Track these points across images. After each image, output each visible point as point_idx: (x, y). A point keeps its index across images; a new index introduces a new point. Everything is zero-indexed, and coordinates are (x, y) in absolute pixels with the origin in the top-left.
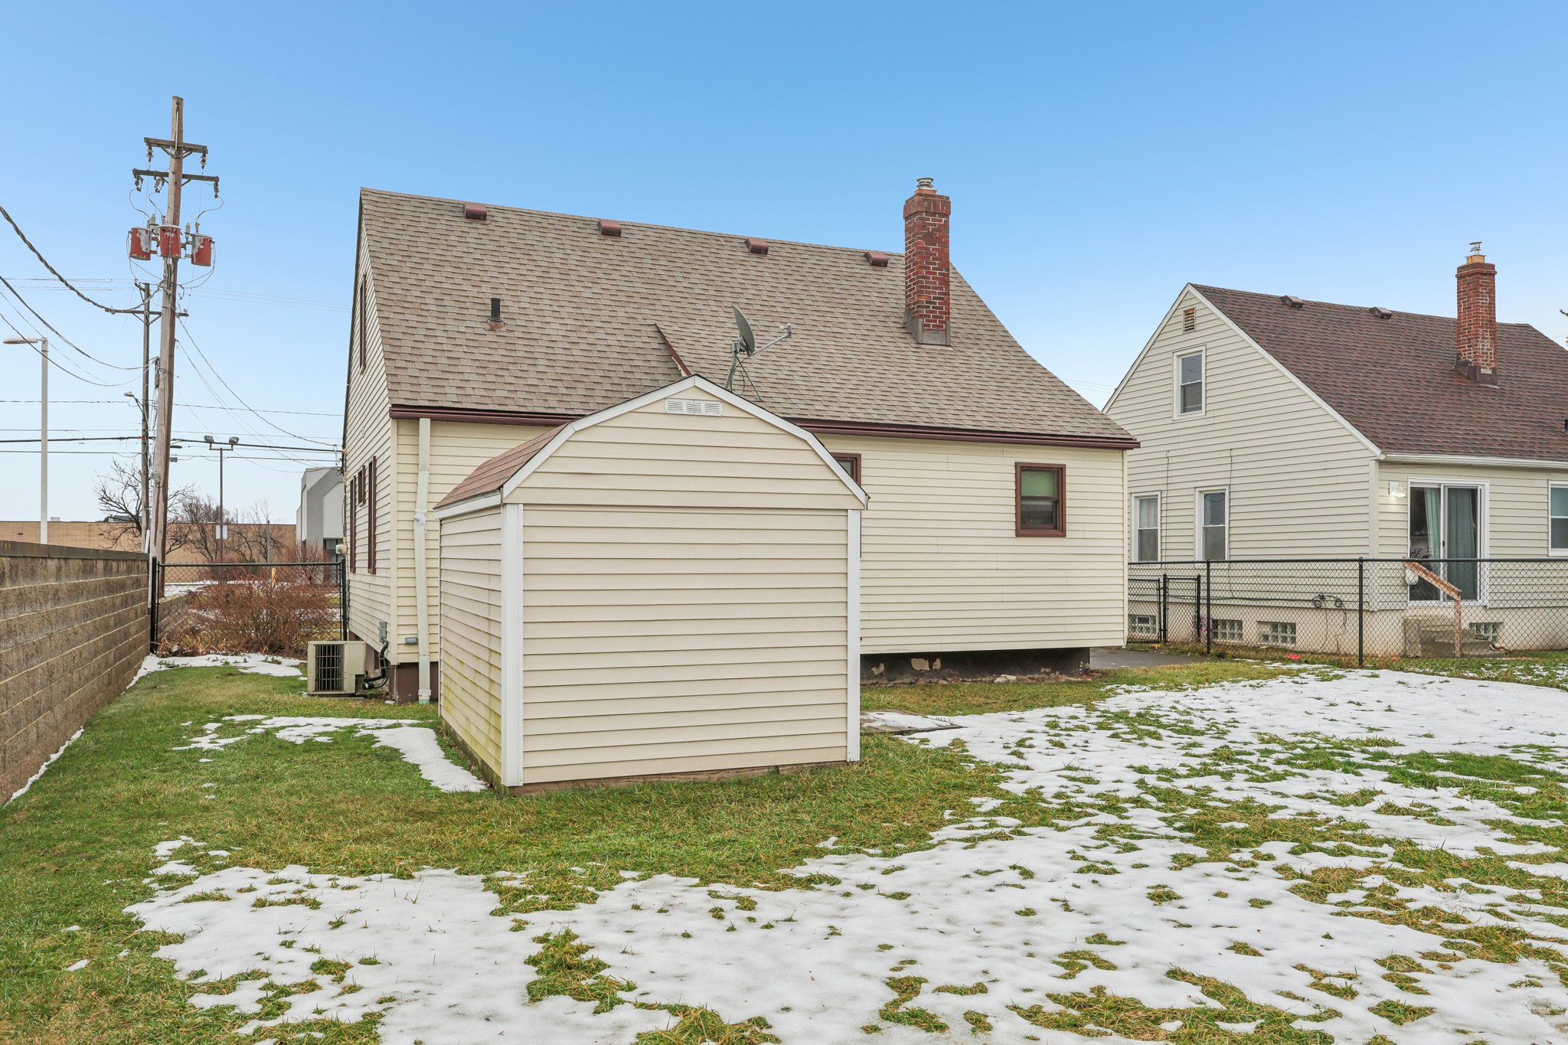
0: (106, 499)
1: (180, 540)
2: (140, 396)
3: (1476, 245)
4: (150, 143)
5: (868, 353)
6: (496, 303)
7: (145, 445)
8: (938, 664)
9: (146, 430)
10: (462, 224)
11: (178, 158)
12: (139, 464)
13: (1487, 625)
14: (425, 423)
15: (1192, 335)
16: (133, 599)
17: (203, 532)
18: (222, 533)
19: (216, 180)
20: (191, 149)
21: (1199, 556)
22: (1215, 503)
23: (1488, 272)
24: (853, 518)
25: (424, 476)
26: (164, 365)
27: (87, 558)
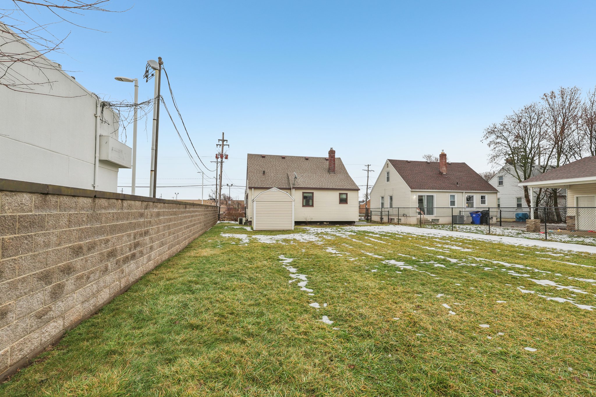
0: (210, 196)
1: (222, 203)
2: (216, 177)
3: (443, 151)
4: (219, 140)
5: (320, 176)
6: (264, 171)
7: (217, 186)
8: (328, 223)
9: (217, 183)
10: (261, 158)
11: (223, 142)
12: (215, 190)
13: (436, 220)
14: (253, 189)
15: (388, 168)
16: (216, 213)
17: (226, 202)
18: (230, 202)
19: (229, 145)
20: (225, 140)
21: (381, 207)
22: (391, 198)
23: (445, 155)
24: (293, 203)
25: (253, 196)
26: (221, 176)
27: (207, 206)
